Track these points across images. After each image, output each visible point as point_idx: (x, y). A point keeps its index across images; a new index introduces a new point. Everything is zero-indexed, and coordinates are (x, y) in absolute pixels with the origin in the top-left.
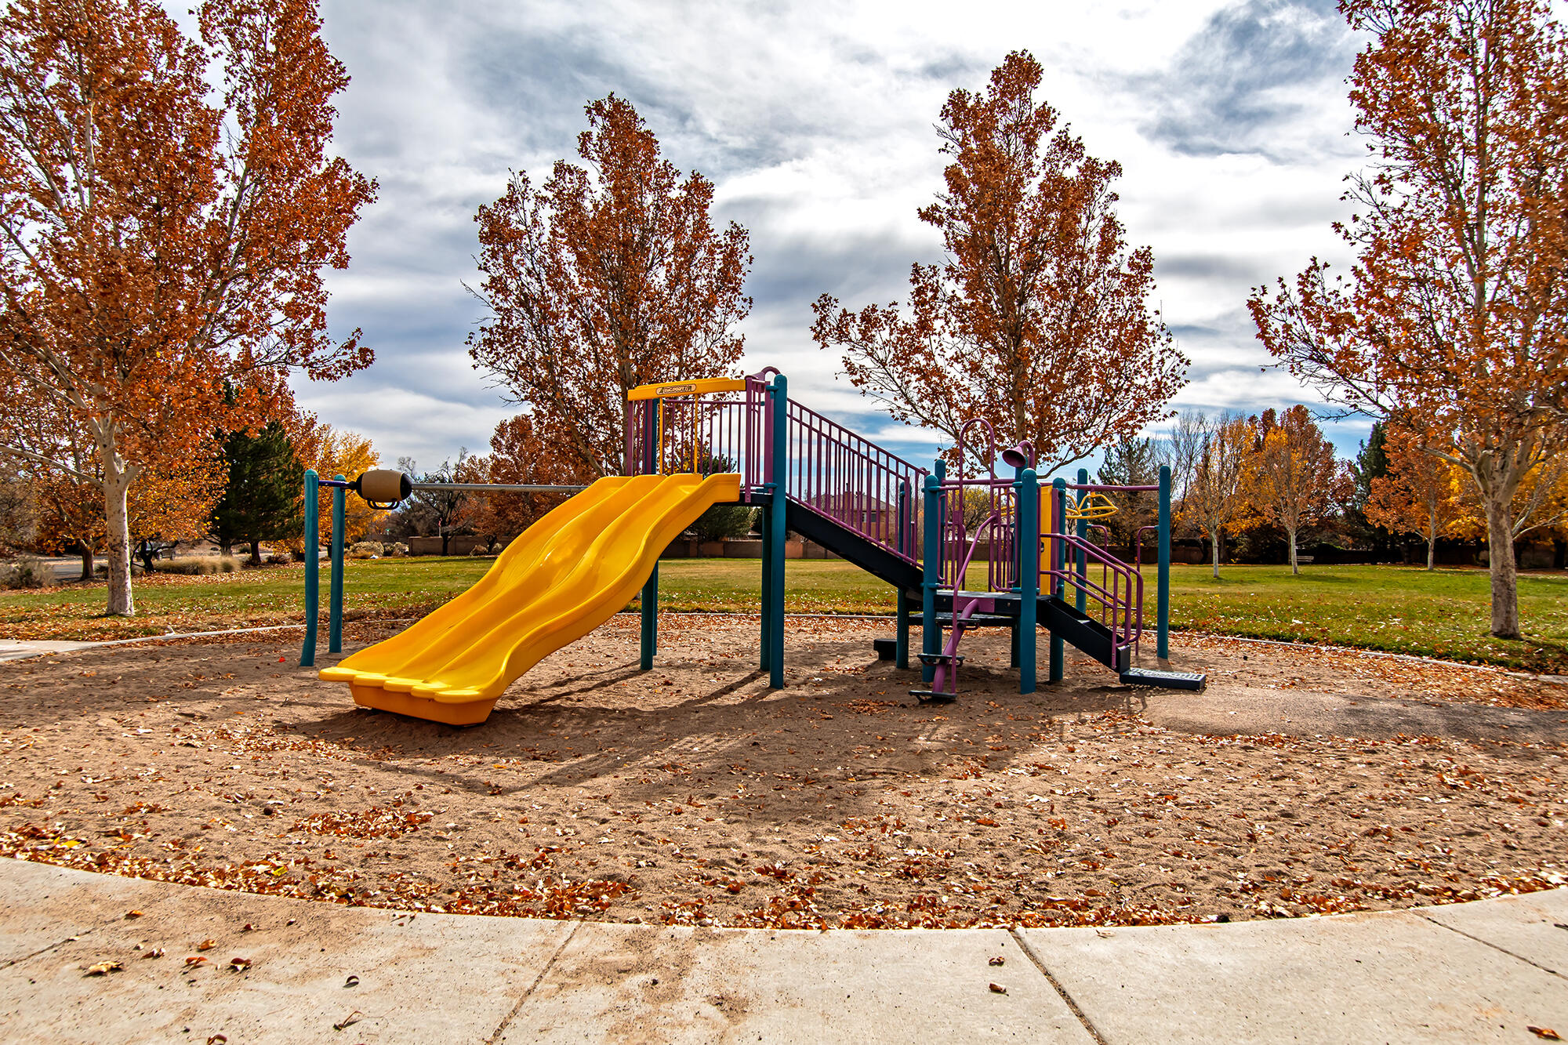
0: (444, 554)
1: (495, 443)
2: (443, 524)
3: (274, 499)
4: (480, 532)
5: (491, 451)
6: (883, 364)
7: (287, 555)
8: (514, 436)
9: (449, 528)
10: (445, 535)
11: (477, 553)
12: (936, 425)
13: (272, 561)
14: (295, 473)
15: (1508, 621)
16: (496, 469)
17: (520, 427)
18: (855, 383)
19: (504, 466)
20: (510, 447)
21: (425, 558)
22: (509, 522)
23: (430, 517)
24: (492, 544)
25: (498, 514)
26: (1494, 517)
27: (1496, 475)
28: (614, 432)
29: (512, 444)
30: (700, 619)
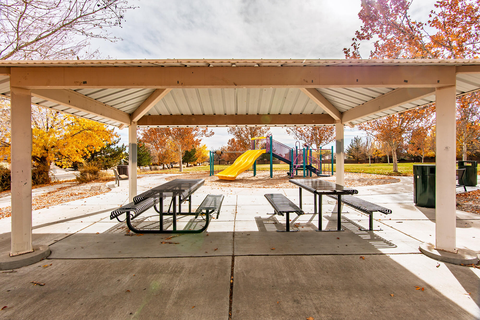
0: (220, 164)
1: (228, 143)
2: (219, 159)
3: (191, 155)
4: (226, 160)
5: (228, 145)
6: (292, 130)
7: (193, 165)
8: (232, 142)
9: (220, 160)
10: (219, 161)
11: (225, 164)
12: (302, 139)
13: (190, 166)
14: (194, 150)
15: (396, 169)
16: (228, 148)
17: (233, 140)
18: (288, 133)
19: (230, 148)
20: (231, 144)
21: (216, 165)
22: (231, 158)
23: (217, 158)
24: (228, 162)
25: (229, 157)
26: (393, 152)
27: (393, 145)
28: (250, 142)
29: (231, 143)
30: (263, 171)
